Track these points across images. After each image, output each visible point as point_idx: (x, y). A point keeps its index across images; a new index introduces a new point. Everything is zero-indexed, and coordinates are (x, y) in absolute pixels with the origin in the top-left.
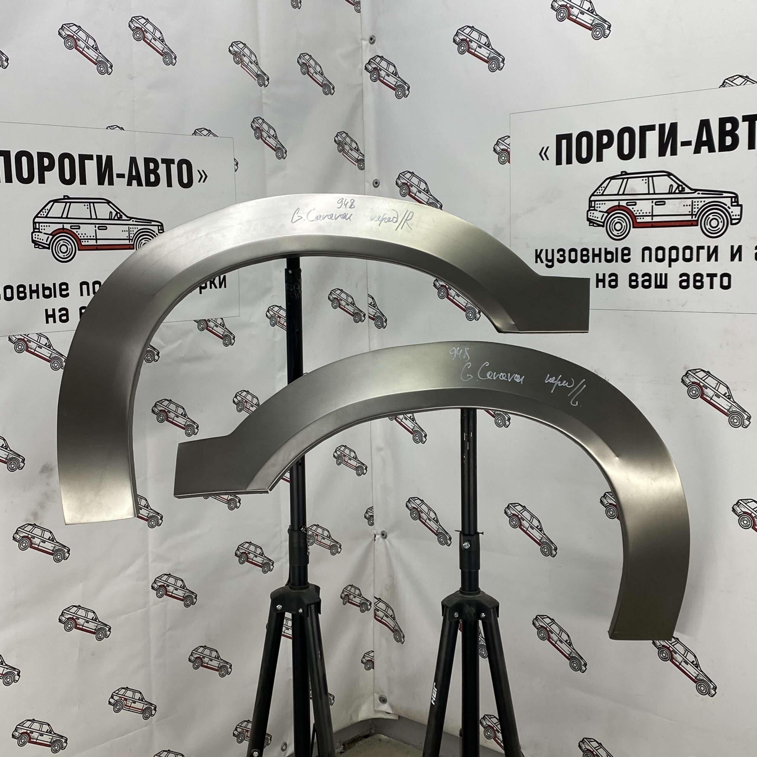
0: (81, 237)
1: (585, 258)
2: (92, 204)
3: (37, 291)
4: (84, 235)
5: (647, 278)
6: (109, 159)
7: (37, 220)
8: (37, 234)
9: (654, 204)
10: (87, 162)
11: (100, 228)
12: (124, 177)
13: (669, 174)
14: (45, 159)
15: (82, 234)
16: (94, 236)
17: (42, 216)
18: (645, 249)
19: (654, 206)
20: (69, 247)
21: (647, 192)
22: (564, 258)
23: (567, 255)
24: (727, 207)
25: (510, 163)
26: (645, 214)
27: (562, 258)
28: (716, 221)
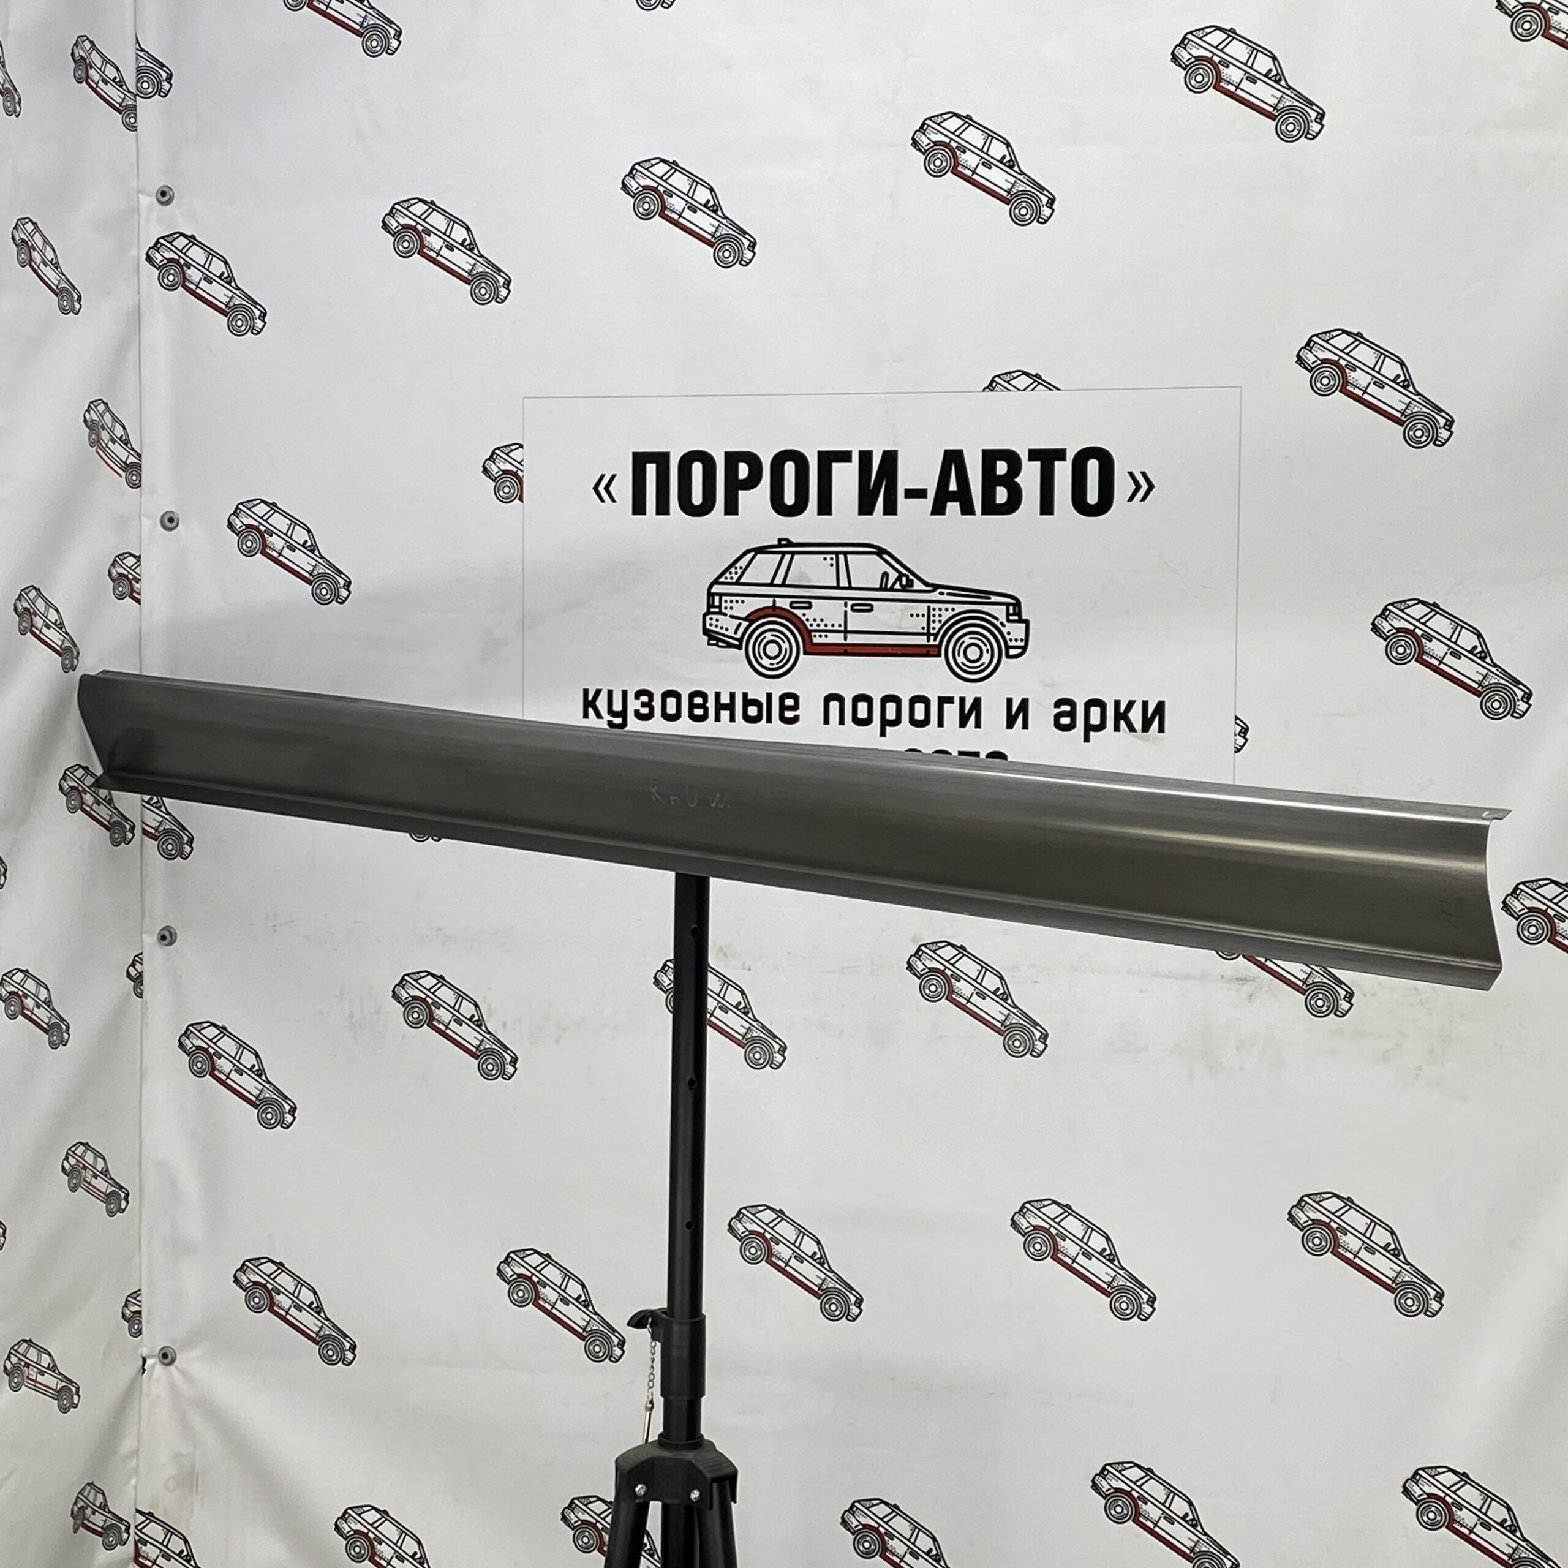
1: (699, 712)
9: (849, 609)
13: (880, 552)
18: (829, 698)
19: (850, 613)
21: (835, 585)
22: (652, 709)
23: (657, 703)
24: (998, 623)
25: (522, 501)
26: (829, 628)
27: (645, 711)
28: (977, 650)
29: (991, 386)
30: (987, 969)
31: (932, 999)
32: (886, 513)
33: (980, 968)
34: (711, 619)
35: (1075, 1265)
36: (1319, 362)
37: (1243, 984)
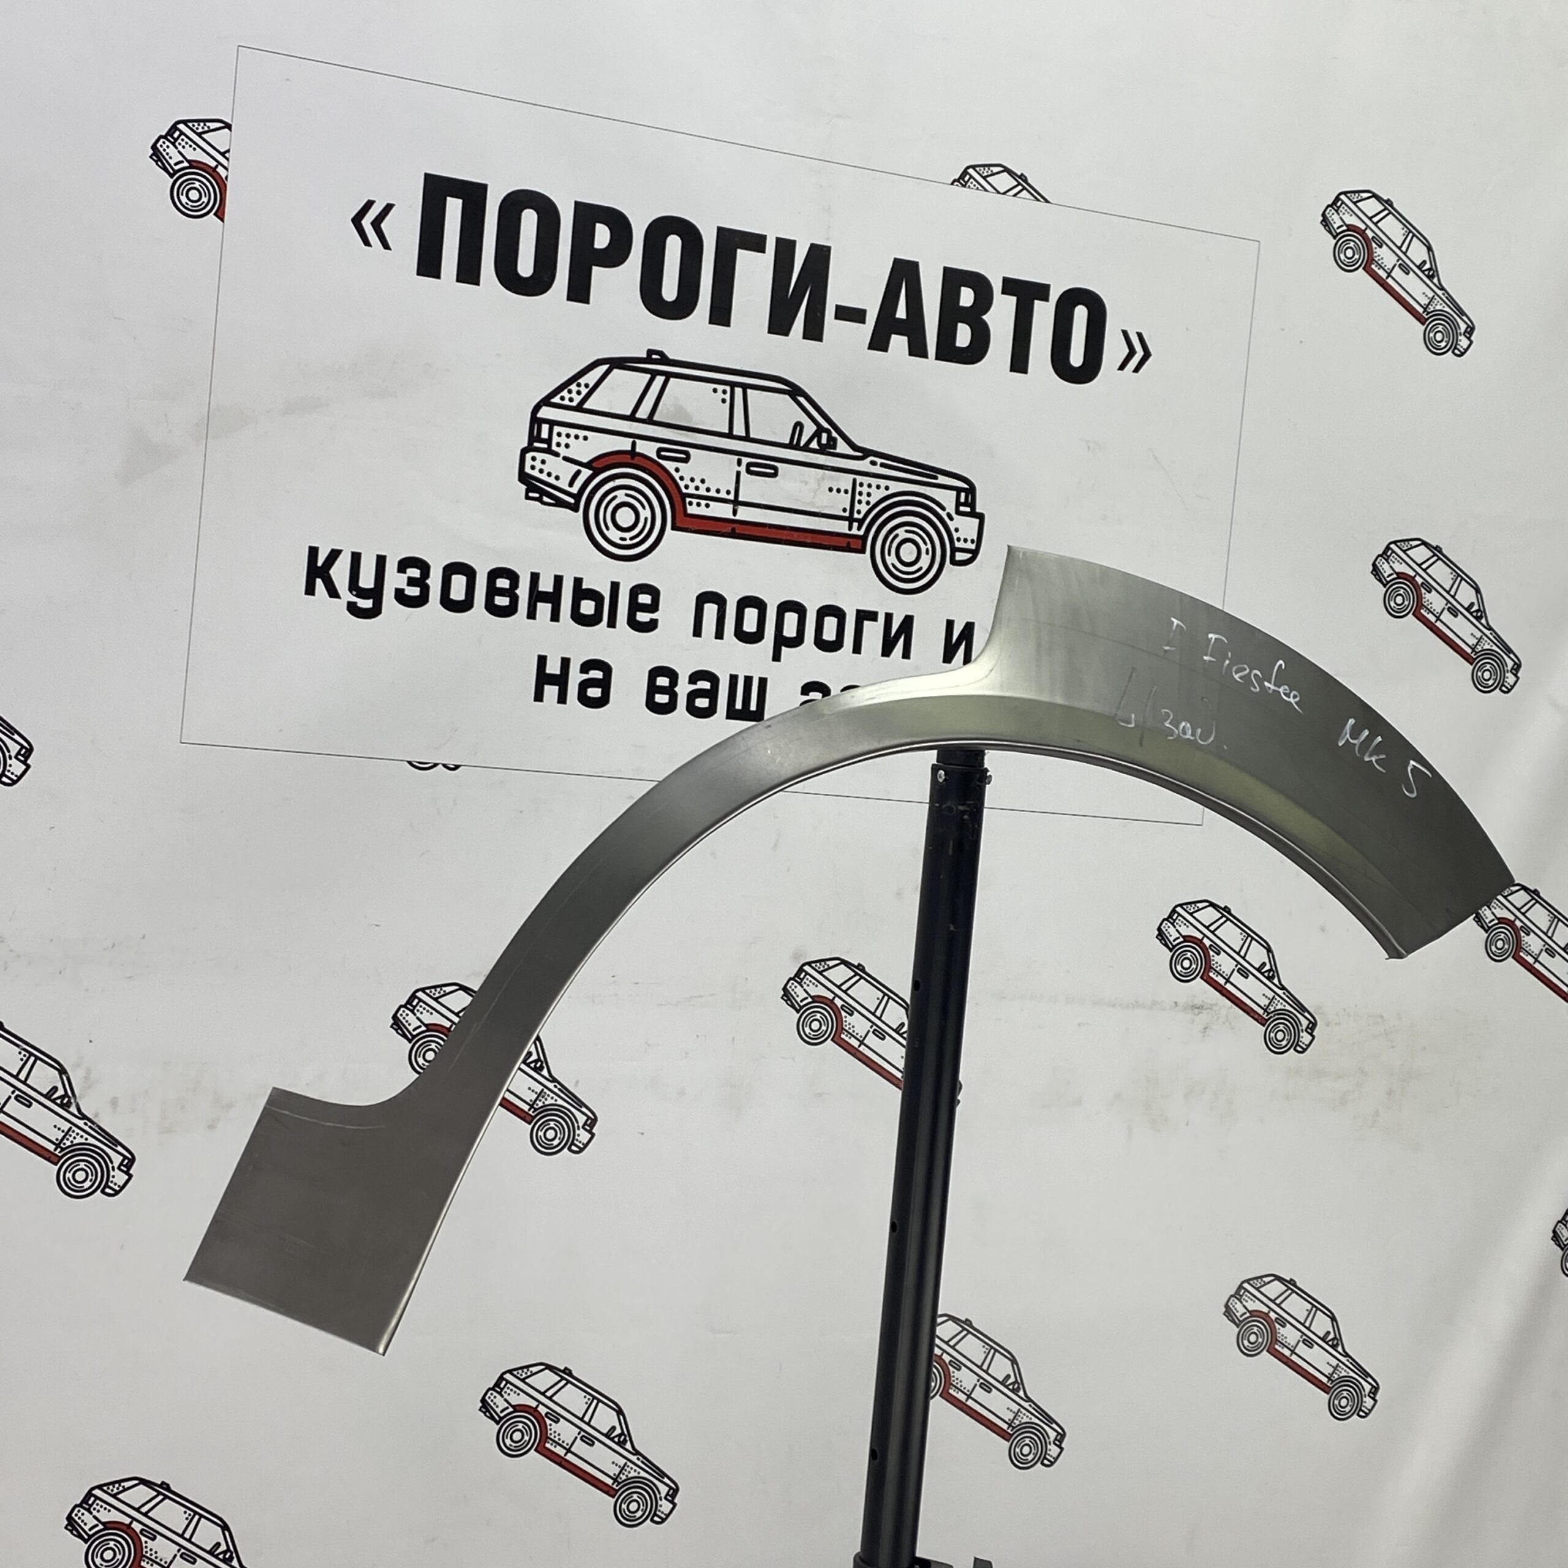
1: (502, 601)
5: (705, 685)
9: (743, 469)
13: (795, 392)
18: (704, 598)
19: (744, 475)
21: (727, 431)
22: (425, 590)
23: (435, 582)
24: (943, 514)
25: (222, 220)
26: (713, 494)
27: (414, 591)
28: (914, 547)
29: (962, 180)
30: (890, 998)
31: (813, 1040)
32: (807, 336)
33: (881, 995)
34: (534, 459)
35: (970, 1403)
36: (1344, 228)
37: (1199, 1013)
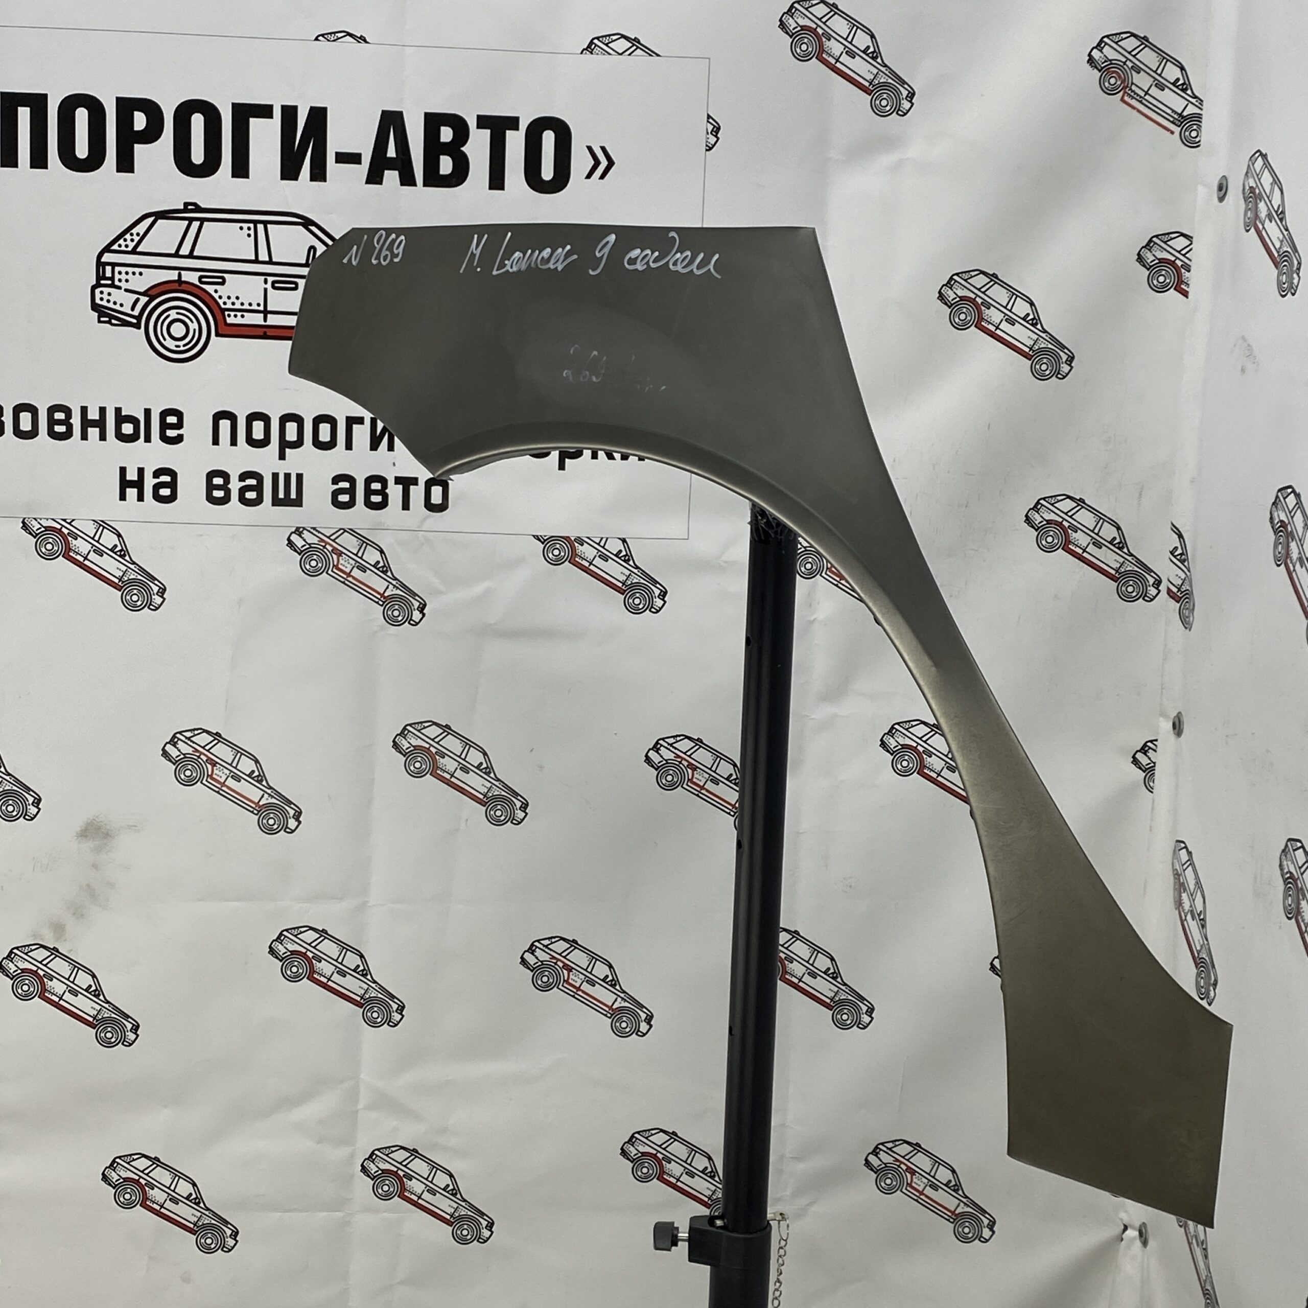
0: (225, 303)
2: (260, 227)
3: (101, 424)
4: (233, 299)
6: (318, 116)
7: (107, 257)
8: (106, 290)
10: (253, 121)
11: (277, 285)
12: (359, 162)
14: (136, 113)
15: (229, 298)
16: (259, 305)
17: (123, 248)
20: (194, 326)
